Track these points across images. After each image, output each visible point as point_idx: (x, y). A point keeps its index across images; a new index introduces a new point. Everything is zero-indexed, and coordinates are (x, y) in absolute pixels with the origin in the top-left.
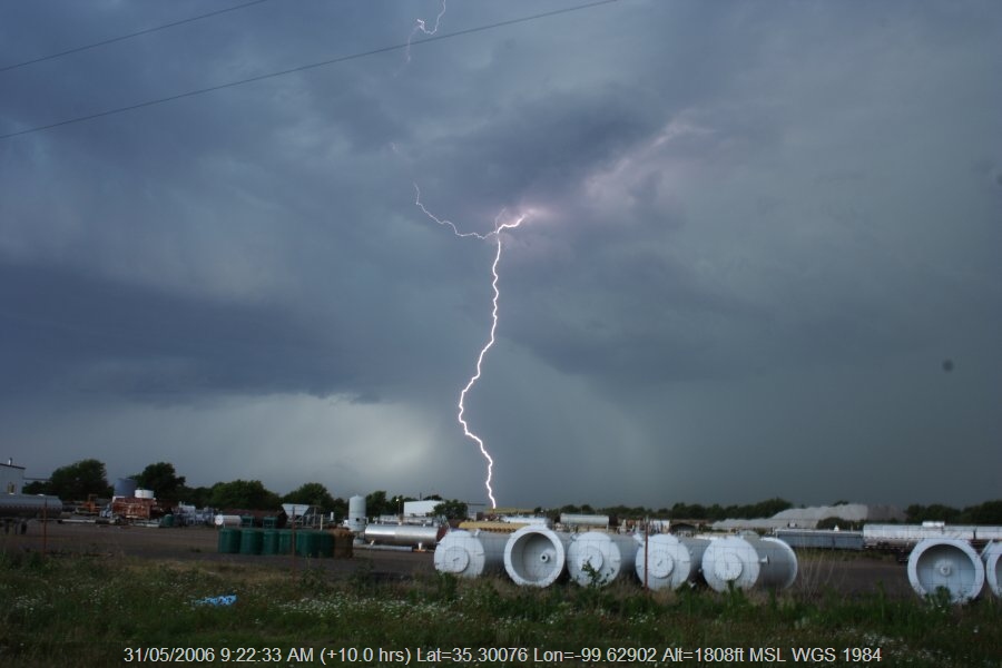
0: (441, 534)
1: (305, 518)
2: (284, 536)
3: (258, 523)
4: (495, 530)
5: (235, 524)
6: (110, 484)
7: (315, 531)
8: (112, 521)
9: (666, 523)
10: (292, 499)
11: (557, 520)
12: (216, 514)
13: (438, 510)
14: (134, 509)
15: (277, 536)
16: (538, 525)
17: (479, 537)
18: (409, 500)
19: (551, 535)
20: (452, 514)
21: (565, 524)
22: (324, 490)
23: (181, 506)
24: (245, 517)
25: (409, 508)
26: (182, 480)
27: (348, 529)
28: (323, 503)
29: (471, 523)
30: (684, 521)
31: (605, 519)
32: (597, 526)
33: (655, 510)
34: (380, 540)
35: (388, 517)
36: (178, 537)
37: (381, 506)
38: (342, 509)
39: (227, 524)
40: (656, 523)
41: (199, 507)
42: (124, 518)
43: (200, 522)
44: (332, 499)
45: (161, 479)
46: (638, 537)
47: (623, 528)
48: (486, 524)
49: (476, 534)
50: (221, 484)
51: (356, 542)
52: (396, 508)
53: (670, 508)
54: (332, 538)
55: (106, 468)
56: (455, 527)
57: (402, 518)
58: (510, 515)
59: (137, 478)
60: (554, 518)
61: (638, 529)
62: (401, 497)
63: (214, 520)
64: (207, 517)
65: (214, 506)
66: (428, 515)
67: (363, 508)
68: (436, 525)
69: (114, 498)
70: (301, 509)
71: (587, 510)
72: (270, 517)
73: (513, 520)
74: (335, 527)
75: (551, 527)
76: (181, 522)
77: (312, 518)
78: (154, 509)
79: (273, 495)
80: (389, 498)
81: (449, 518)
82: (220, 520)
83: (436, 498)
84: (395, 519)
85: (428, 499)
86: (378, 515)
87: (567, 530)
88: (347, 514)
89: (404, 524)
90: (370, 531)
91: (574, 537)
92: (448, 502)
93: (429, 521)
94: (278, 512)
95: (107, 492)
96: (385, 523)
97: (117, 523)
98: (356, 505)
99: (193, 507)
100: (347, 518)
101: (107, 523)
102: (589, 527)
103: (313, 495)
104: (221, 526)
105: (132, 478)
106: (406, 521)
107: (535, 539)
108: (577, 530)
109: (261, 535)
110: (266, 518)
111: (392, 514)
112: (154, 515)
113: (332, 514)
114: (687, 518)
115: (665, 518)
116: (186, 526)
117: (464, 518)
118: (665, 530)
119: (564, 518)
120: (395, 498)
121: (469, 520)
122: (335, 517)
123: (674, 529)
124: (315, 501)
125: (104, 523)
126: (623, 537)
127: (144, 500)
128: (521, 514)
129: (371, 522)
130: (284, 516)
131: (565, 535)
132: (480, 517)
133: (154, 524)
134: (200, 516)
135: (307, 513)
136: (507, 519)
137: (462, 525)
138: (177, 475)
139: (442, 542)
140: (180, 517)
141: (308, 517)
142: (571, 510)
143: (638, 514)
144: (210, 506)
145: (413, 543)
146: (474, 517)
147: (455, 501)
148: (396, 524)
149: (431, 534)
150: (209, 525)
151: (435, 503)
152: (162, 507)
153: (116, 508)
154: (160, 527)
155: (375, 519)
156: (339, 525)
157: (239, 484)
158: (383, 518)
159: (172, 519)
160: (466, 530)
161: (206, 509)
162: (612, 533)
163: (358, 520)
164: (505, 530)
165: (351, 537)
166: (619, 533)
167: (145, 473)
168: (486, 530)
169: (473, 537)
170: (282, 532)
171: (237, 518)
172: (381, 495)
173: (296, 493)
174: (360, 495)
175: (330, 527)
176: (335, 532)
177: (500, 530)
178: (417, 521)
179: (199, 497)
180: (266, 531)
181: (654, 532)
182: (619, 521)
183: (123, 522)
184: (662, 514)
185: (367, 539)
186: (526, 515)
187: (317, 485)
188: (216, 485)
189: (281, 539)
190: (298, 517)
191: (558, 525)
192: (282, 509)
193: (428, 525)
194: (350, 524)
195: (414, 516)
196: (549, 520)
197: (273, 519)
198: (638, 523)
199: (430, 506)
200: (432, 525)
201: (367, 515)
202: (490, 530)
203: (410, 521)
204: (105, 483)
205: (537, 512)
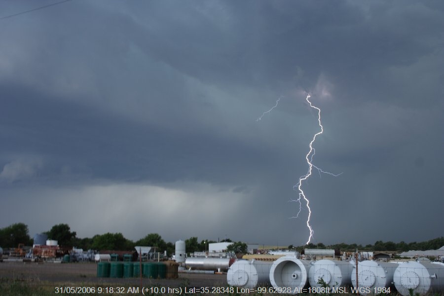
0: (231, 262)
1: (149, 255)
2: (137, 266)
3: (121, 259)
4: (265, 260)
5: (107, 260)
6: (31, 237)
7: (156, 263)
8: (33, 260)
9: (371, 254)
10: (141, 243)
11: (303, 253)
12: (95, 253)
13: (230, 248)
14: (46, 252)
15: (132, 266)
16: (291, 256)
17: (254, 264)
18: (211, 242)
19: (298, 262)
20: (238, 250)
21: (308, 255)
22: (160, 237)
23: (74, 249)
24: (112, 255)
25: (212, 247)
26: (74, 234)
27: (175, 261)
28: (159, 246)
29: (250, 255)
30: (382, 252)
31: (333, 252)
32: (327, 256)
33: (364, 246)
34: (194, 267)
35: (199, 253)
36: (72, 269)
37: (194, 246)
38: (171, 249)
39: (102, 260)
40: (365, 253)
41: (85, 250)
42: (40, 257)
43: (86, 259)
44: (165, 243)
45: (62, 234)
46: (352, 262)
47: (344, 257)
48: (259, 256)
49: (252, 262)
50: (98, 236)
51: (180, 269)
52: (204, 247)
53: (373, 244)
54: (165, 266)
55: (28, 228)
56: (240, 258)
57: (207, 254)
58: (273, 250)
59: (48, 233)
60: (301, 251)
61: (353, 257)
62: (207, 241)
63: (94, 257)
64: (90, 255)
65: (94, 249)
66: (223, 251)
67: (184, 248)
68: (228, 257)
69: (34, 246)
70: (146, 250)
71: (321, 246)
72: (128, 255)
73: (275, 253)
74: (167, 260)
75: (298, 258)
76: (75, 259)
77: (153, 255)
78: (57, 251)
79: (129, 241)
80: (199, 241)
81: (237, 253)
82: (98, 257)
83: (228, 241)
84: (203, 254)
85: (223, 241)
86: (193, 252)
87: (309, 259)
88: (175, 252)
89: (208, 257)
90: (189, 262)
91: (313, 263)
92: (235, 243)
93: (224, 255)
94: (133, 252)
95: (30, 243)
96: (197, 256)
97: (36, 261)
98: (179, 246)
99: (82, 250)
100: (175, 255)
101: (30, 261)
102: (322, 257)
103: (153, 241)
104: (99, 261)
105: (44, 233)
106: (210, 255)
107: (289, 264)
108: (315, 259)
109: (123, 266)
110: (125, 255)
111: (201, 251)
112: (58, 255)
113: (165, 252)
114: (384, 250)
115: (370, 251)
116: (78, 262)
117: (245, 253)
118: (370, 258)
119: (307, 251)
120: (203, 242)
121: (248, 254)
122: (167, 254)
123: (376, 257)
124: (154, 244)
125: (28, 261)
126: (344, 262)
127: (52, 246)
128: (280, 249)
129: (189, 256)
130: (136, 254)
131: (307, 262)
132: (255, 252)
133: (58, 261)
134: (85, 256)
135: (150, 252)
136: (271, 253)
137: (244, 257)
138: (71, 231)
139: (231, 267)
140: (74, 256)
141: (151, 254)
142: (311, 246)
143: (353, 248)
144: (92, 249)
145: (214, 269)
146: (252, 252)
147: (240, 242)
148: (204, 257)
149: (225, 262)
150: (91, 260)
151: (228, 244)
152: (63, 250)
153: (35, 252)
154: (62, 262)
155: (191, 254)
156: (170, 259)
157: (109, 236)
158: (196, 254)
159: (69, 258)
160: (247, 260)
161: (89, 251)
162: (337, 260)
163: (181, 255)
164: (271, 260)
165: (177, 266)
166: (341, 260)
167: (51, 230)
168: (259, 259)
169: (250, 264)
170: (135, 263)
171: (108, 256)
172: (194, 240)
173: (143, 239)
174: (181, 240)
175: (164, 260)
176: (167, 263)
177: (268, 260)
178: (216, 255)
179: (85, 244)
180: (125, 263)
181: (363, 259)
182: (341, 253)
183: (39, 260)
184: (368, 248)
185: (186, 267)
186: (284, 250)
187: (155, 234)
188: (95, 237)
189: (135, 268)
190: (145, 254)
191: (303, 256)
192: (135, 250)
193: (223, 257)
194: (176, 258)
195: (215, 252)
196: (297, 253)
197: (130, 256)
198: (353, 253)
199: (225, 246)
200: (226, 257)
201: (186, 252)
202: (262, 259)
203: (213, 255)
204: (28, 237)
205: (290, 248)
